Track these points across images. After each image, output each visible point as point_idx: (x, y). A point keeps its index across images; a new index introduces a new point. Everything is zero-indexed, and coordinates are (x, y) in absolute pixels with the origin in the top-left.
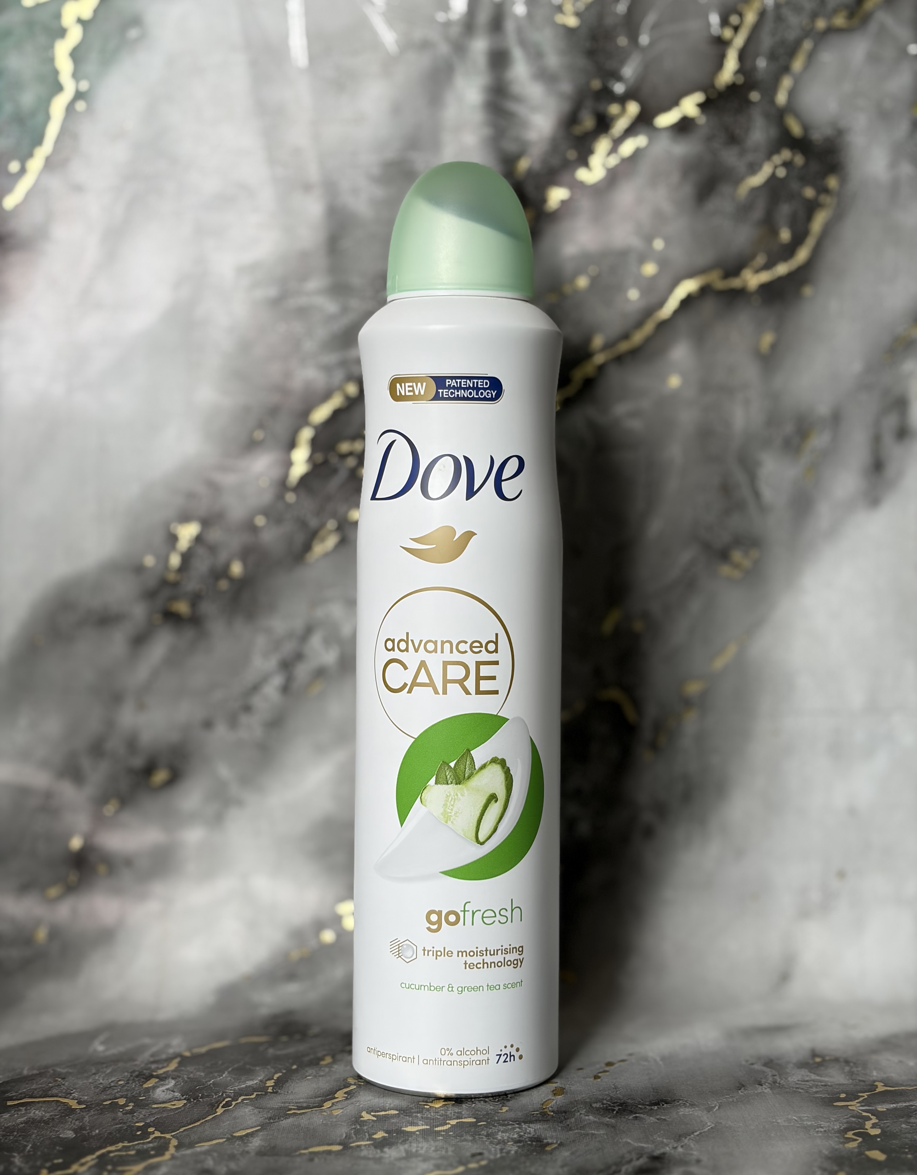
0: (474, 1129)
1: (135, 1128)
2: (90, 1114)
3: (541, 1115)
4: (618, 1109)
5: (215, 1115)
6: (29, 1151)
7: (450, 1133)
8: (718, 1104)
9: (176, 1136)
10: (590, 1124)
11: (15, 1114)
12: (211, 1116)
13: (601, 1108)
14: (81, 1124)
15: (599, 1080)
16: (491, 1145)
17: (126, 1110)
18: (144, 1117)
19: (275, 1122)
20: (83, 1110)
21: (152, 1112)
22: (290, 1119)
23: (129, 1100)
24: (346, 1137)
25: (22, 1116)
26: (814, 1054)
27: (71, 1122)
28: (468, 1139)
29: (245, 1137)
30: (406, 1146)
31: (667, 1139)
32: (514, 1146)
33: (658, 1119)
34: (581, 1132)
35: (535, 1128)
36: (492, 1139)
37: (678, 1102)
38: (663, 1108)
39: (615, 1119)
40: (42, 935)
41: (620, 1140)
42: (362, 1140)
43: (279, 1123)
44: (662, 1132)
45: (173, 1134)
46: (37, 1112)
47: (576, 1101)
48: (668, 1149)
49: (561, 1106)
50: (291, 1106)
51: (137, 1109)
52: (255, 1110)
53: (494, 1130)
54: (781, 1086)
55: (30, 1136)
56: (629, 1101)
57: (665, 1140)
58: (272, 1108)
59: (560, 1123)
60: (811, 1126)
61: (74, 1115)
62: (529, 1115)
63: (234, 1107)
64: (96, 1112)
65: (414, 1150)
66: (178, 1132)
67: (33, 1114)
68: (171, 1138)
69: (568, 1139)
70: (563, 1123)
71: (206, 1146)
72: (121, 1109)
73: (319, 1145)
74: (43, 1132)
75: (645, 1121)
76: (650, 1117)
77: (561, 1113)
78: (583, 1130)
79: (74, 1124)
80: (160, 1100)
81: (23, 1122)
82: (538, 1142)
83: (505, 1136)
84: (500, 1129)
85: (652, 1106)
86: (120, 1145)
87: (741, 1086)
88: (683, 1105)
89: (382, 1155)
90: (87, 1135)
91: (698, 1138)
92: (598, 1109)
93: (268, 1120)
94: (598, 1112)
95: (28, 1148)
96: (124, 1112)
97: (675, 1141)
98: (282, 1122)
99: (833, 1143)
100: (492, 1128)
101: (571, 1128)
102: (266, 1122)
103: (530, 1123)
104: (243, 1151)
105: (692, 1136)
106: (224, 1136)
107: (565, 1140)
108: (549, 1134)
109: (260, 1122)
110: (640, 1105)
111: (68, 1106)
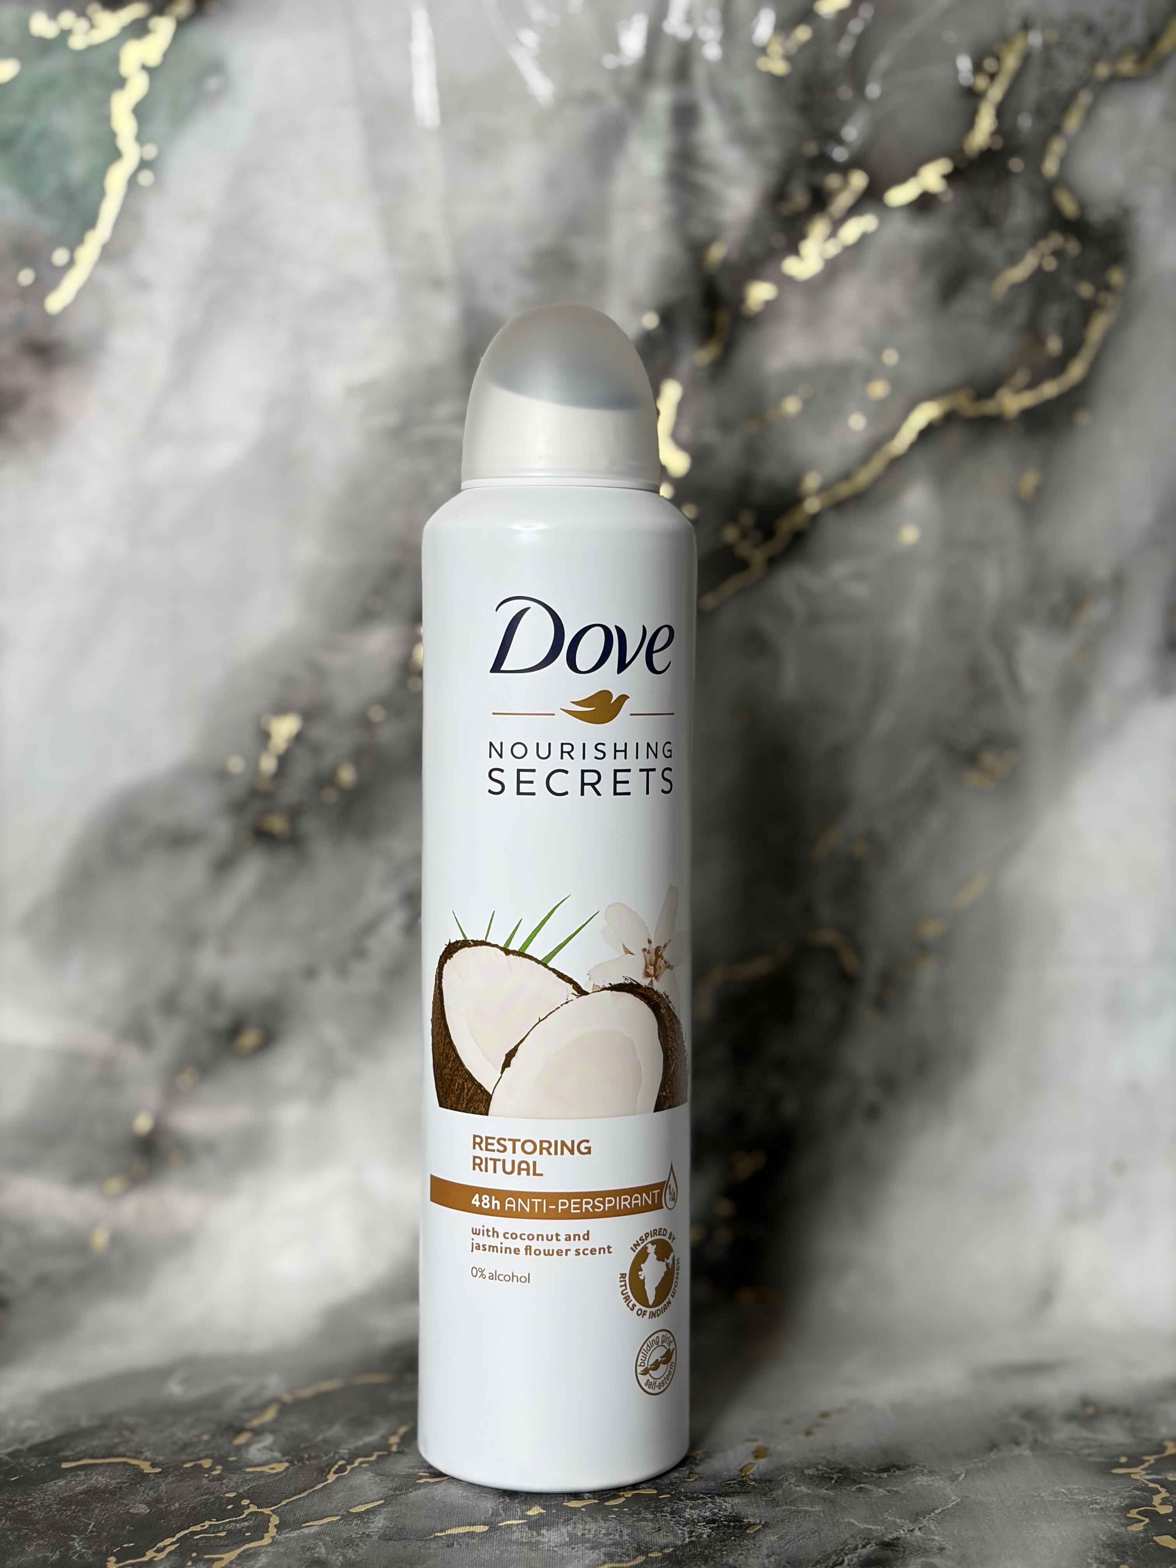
0: (654, 1504)
1: (224, 1501)
2: (167, 1481)
3: (739, 1485)
4: (837, 1477)
5: (326, 1483)
6: (91, 1532)
7: (624, 1510)
8: (964, 1471)
9: (278, 1511)
10: (802, 1498)
11: (72, 1481)
12: (320, 1484)
13: (815, 1475)
14: (156, 1495)
15: (811, 1438)
16: (677, 1526)
17: (212, 1476)
18: (235, 1485)
19: (402, 1494)
20: (159, 1475)
21: (245, 1479)
22: (421, 1490)
23: (217, 1461)
24: (492, 1514)
25: (81, 1483)
26: (1085, 1402)
27: (143, 1492)
28: (647, 1517)
29: (364, 1514)
30: (570, 1528)
31: (900, 1518)
32: (706, 1527)
33: (888, 1491)
34: (791, 1508)
35: (733, 1503)
36: (677, 1518)
37: (913, 1468)
38: (895, 1475)
39: (833, 1491)
40: (100, 1239)
41: (841, 1520)
42: (513, 1517)
43: (407, 1496)
44: (893, 1509)
45: (273, 1508)
46: (100, 1478)
47: (783, 1466)
48: (902, 1532)
49: (764, 1473)
50: (422, 1472)
51: (226, 1474)
52: (376, 1478)
53: (681, 1505)
54: (1045, 1447)
55: (92, 1511)
56: (851, 1466)
57: (898, 1520)
58: (398, 1475)
59: (763, 1496)
60: (1084, 1502)
61: (147, 1482)
62: (724, 1485)
63: (349, 1473)
64: (174, 1479)
65: (579, 1534)
66: (279, 1505)
67: (95, 1480)
68: (271, 1513)
69: (774, 1517)
70: (768, 1496)
71: (315, 1526)
72: (207, 1473)
73: (459, 1525)
74: (108, 1506)
75: (873, 1494)
76: (878, 1488)
77: (765, 1482)
78: (793, 1506)
79: (148, 1495)
80: (256, 1461)
81: (82, 1492)
82: (737, 1522)
83: (695, 1513)
84: (688, 1504)
85: (880, 1473)
86: (207, 1524)
87: (993, 1446)
88: (920, 1473)
89: (539, 1537)
90: (164, 1510)
91: (939, 1517)
92: (811, 1477)
93: (394, 1492)
94: (812, 1481)
95: (91, 1527)
96: (210, 1478)
97: (911, 1521)
98: (411, 1494)
99: (1112, 1525)
100: (677, 1503)
101: (778, 1503)
102: (391, 1493)
103: (725, 1496)
104: (364, 1533)
105: (933, 1514)
106: (338, 1513)
107: (770, 1520)
108: (750, 1511)
109: (383, 1494)
110: (864, 1471)
111: (139, 1469)
